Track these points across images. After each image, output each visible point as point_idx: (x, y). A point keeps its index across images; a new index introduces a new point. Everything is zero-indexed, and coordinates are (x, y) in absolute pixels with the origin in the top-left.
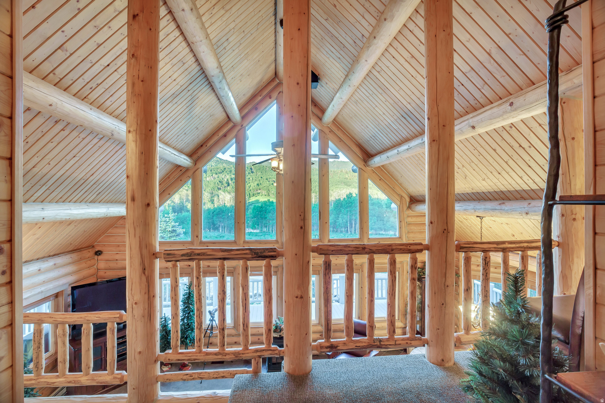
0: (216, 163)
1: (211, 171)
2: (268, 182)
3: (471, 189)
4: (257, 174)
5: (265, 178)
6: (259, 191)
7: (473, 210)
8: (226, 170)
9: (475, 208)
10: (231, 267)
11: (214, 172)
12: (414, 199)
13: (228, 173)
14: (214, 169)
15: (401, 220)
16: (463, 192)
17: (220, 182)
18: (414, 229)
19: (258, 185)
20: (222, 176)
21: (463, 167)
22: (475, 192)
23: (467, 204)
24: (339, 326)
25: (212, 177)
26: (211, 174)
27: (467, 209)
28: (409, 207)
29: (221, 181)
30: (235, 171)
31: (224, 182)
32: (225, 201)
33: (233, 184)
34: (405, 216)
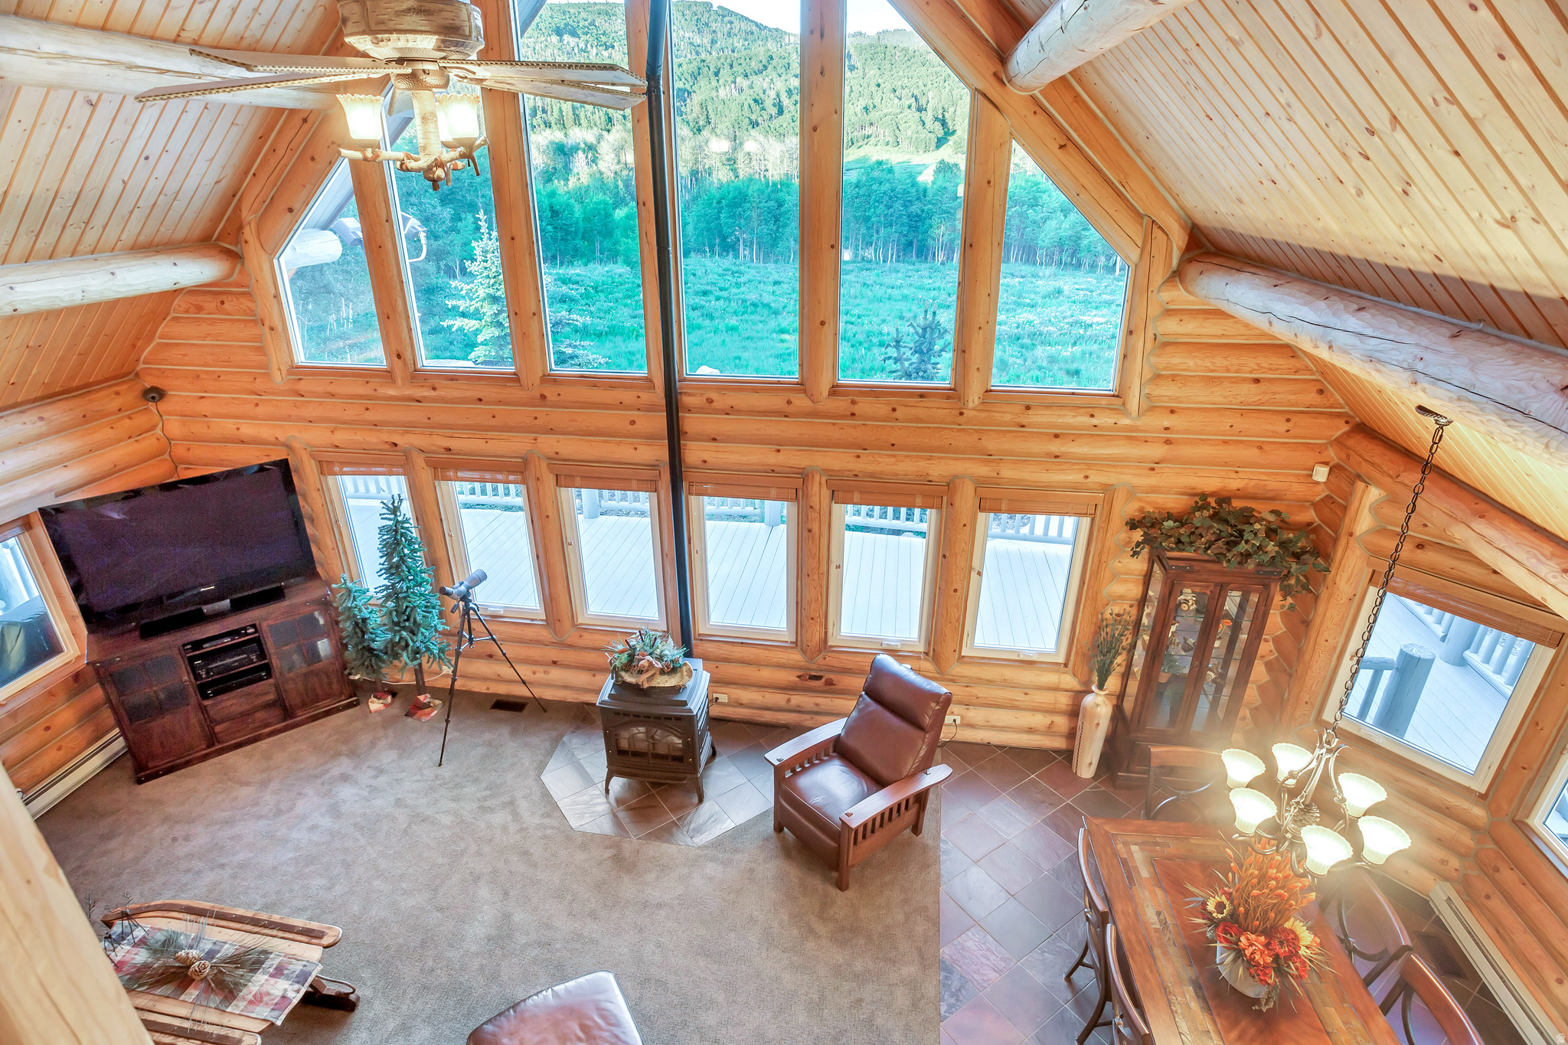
0: (746, 40)
1: (731, 66)
2: (896, 100)
3: (1429, 257)
4: (865, 75)
5: (887, 86)
6: (869, 131)
7: (1406, 376)
8: (774, 62)
9: (1420, 366)
10: (517, 457)
11: (740, 70)
12: (1207, 239)
13: (780, 71)
14: (739, 61)
15: (1132, 328)
16: (1392, 263)
17: (756, 101)
18: (1181, 367)
19: (866, 109)
20: (761, 82)
21: (1394, 129)
22: (1453, 279)
23: (1394, 328)
24: (858, 658)
25: (733, 86)
26: (731, 78)
27: (1381, 356)
28: (1177, 275)
29: (758, 98)
30: (802, 65)
31: (768, 103)
32: (766, 163)
33: (792, 108)
34: (1155, 310)
